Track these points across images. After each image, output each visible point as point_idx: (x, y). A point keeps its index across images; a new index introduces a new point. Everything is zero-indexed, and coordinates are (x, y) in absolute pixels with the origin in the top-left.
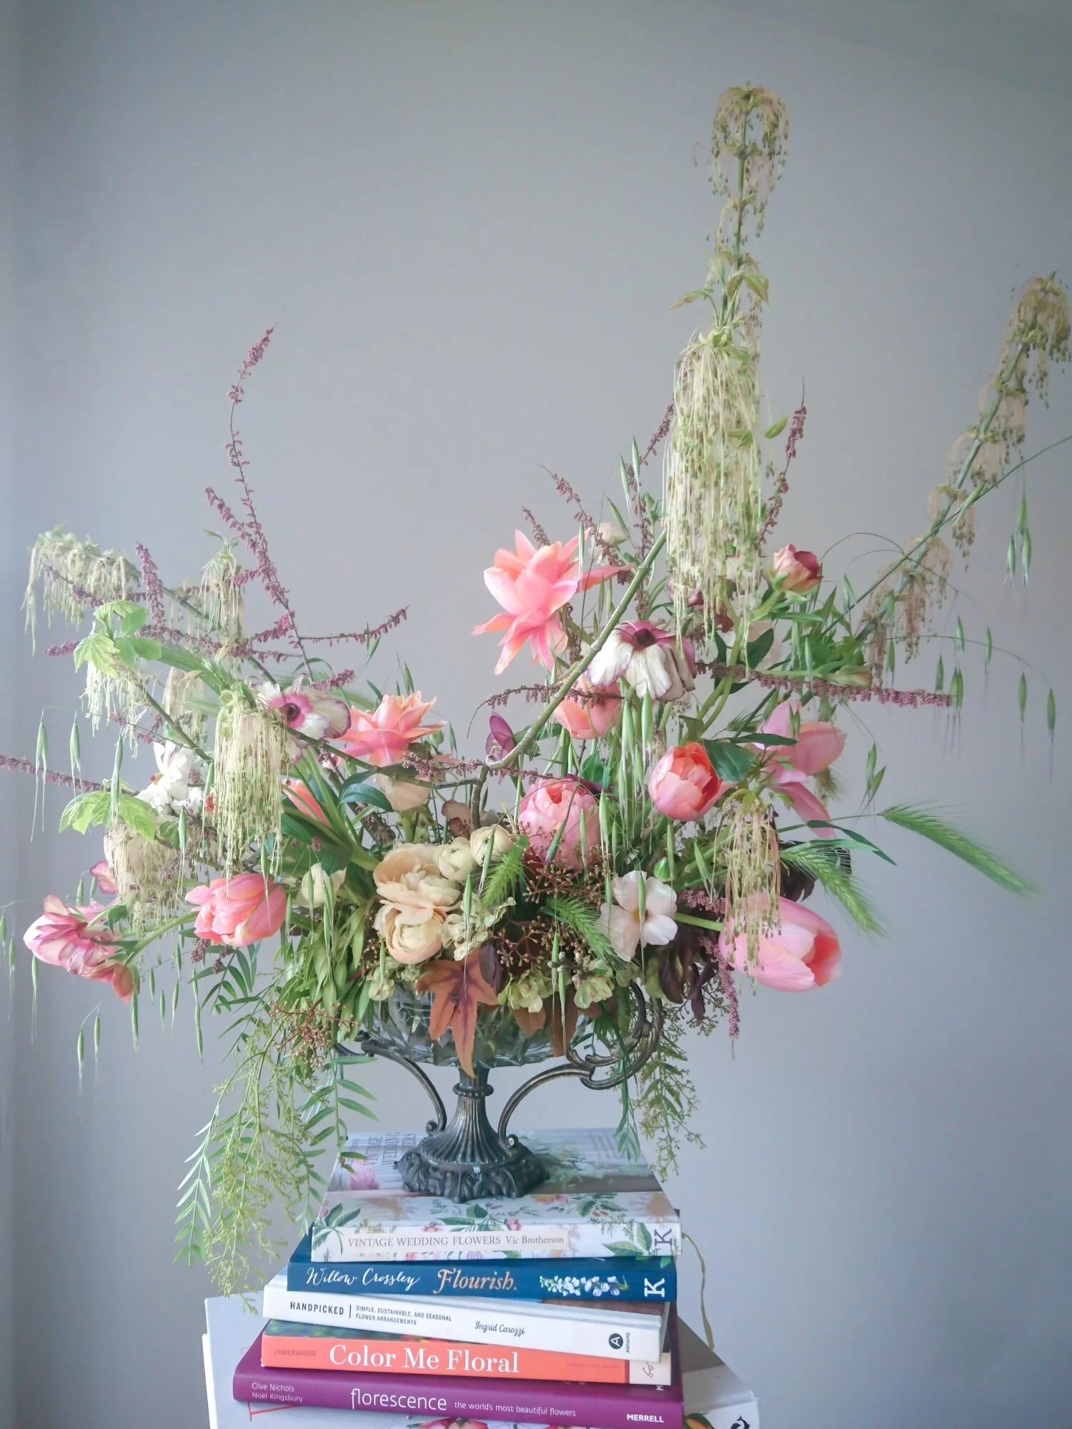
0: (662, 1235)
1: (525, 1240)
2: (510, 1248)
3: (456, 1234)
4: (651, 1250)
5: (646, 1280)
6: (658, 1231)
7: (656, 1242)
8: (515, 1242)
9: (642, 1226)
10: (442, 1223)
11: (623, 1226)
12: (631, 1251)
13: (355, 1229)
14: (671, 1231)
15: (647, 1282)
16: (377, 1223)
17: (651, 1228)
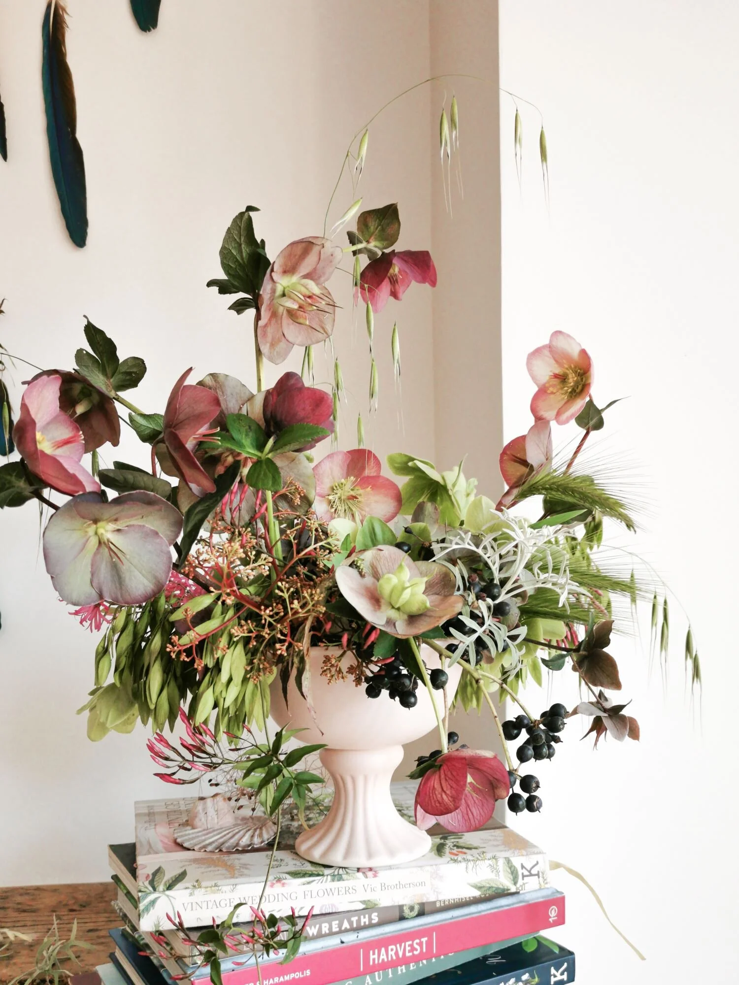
0: (529, 869)
1: (383, 887)
2: (366, 898)
3: (308, 887)
4: (518, 885)
5: (552, 969)
6: (524, 865)
7: (523, 876)
8: (373, 890)
9: (508, 861)
10: (288, 876)
11: (487, 862)
12: (497, 888)
13: (188, 891)
14: (537, 863)
15: (553, 971)
16: (213, 883)
17: (517, 861)
